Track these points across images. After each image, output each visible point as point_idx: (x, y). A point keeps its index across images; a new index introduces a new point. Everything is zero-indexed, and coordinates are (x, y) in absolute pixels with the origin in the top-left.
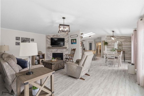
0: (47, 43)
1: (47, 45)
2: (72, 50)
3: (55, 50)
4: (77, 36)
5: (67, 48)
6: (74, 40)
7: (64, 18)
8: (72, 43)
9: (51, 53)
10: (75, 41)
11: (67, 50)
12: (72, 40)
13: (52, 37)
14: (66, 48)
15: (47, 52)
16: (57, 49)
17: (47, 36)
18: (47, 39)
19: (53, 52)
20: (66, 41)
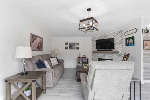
0: (93, 47)
1: (93, 49)
2: (125, 56)
3: (101, 54)
4: (135, 30)
5: (120, 53)
6: (129, 38)
7: (89, 10)
8: (127, 45)
9: (97, 58)
10: (131, 40)
11: (120, 55)
12: (126, 39)
13: (98, 39)
14: (117, 52)
15: (93, 57)
16: (104, 54)
17: (93, 39)
18: (93, 42)
19: (99, 58)
20: (117, 42)
